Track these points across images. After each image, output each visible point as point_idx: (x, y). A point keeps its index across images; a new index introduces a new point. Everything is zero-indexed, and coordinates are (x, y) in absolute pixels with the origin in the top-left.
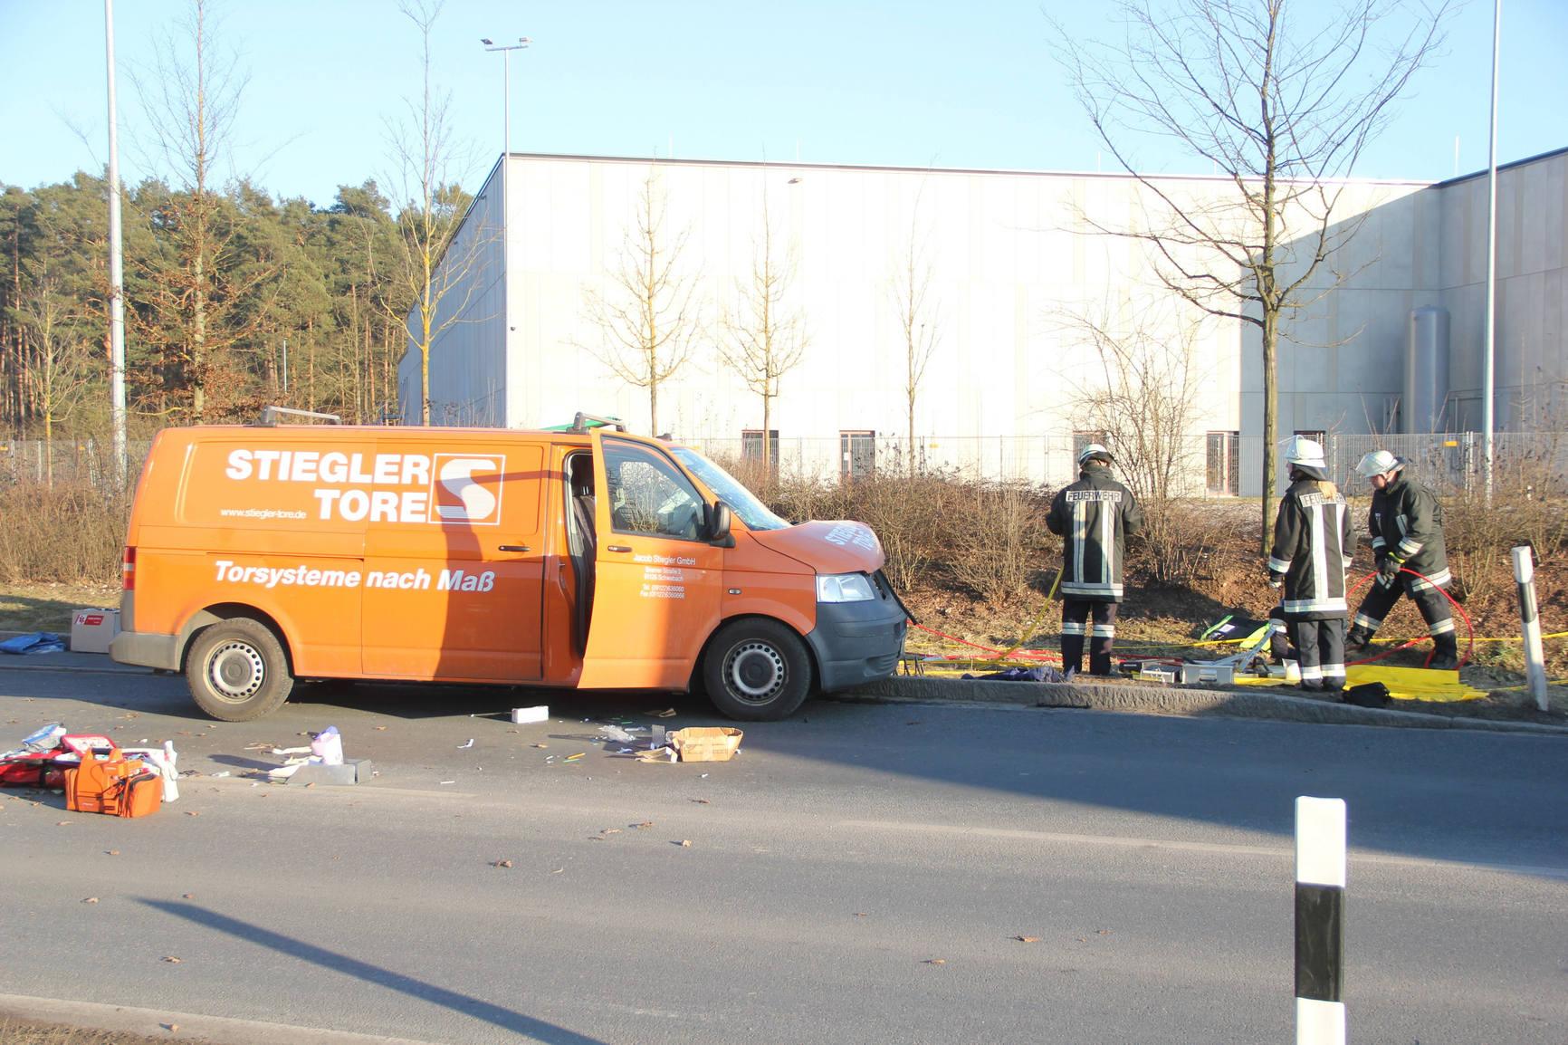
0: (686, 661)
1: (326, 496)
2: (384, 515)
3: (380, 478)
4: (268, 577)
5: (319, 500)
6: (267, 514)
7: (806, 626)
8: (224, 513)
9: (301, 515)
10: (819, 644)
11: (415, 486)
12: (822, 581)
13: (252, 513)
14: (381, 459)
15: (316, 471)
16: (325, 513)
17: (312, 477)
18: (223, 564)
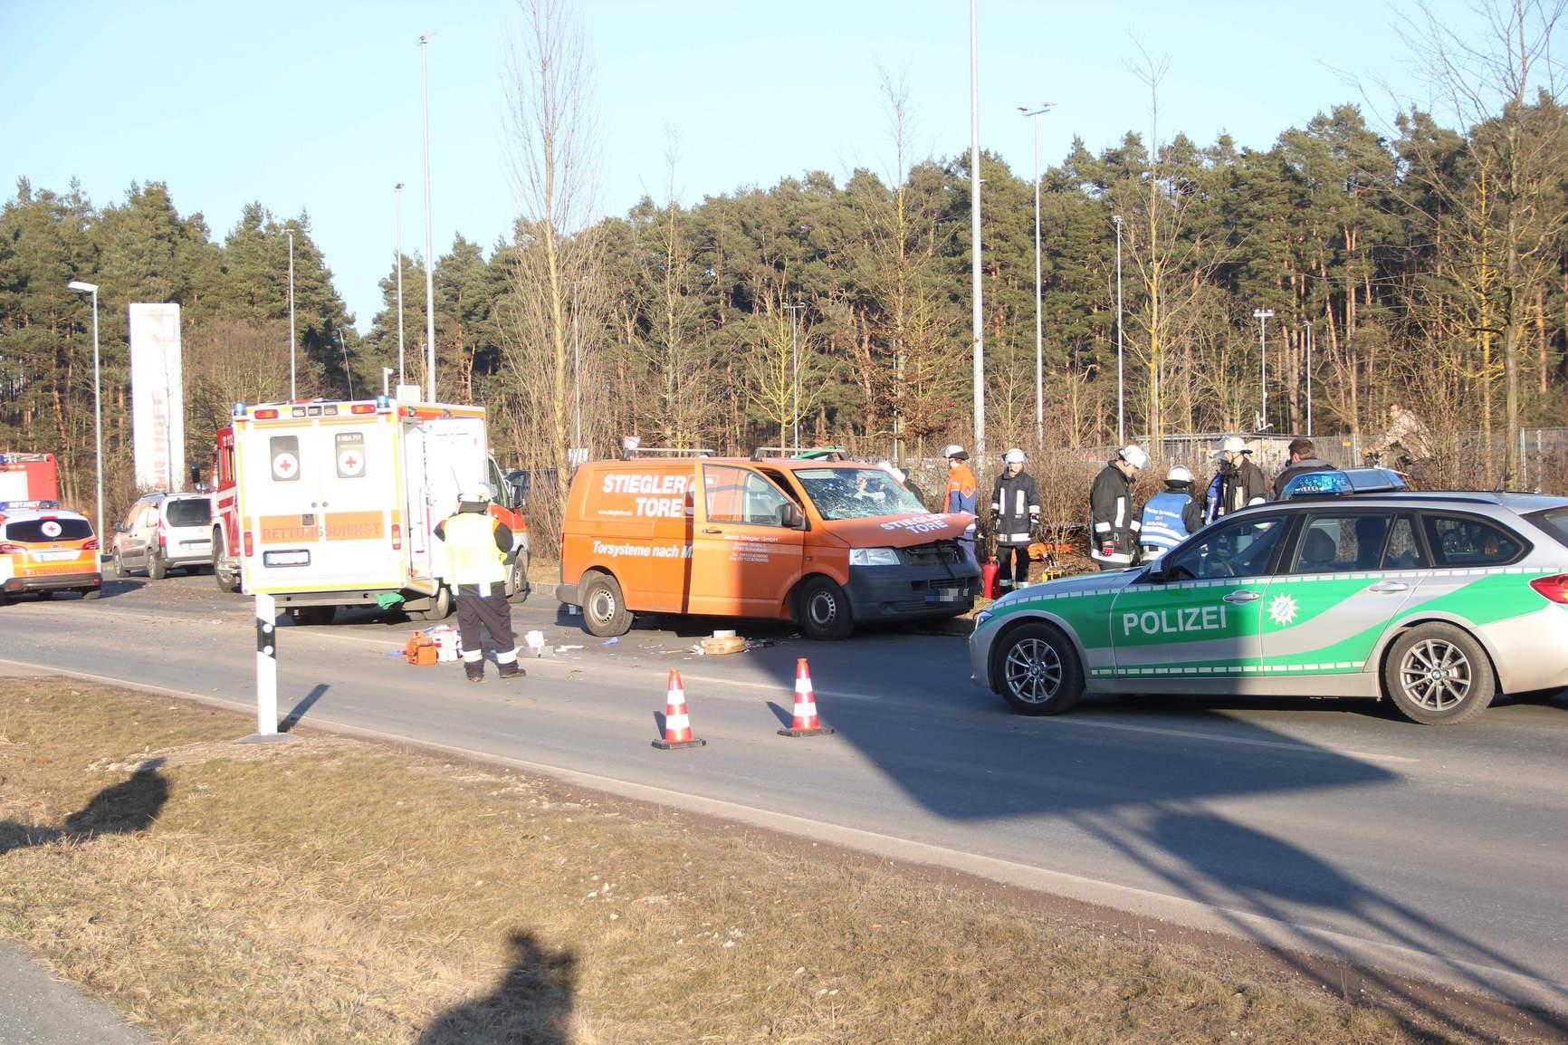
0: (776, 602)
1: (641, 501)
2: (663, 513)
3: (665, 491)
4: (613, 550)
5: (637, 505)
6: (617, 513)
7: (842, 580)
8: (601, 512)
9: (630, 513)
10: (849, 592)
11: (678, 496)
12: (853, 553)
13: (611, 512)
14: (667, 478)
15: (638, 487)
16: (640, 513)
17: (636, 491)
18: (597, 543)
